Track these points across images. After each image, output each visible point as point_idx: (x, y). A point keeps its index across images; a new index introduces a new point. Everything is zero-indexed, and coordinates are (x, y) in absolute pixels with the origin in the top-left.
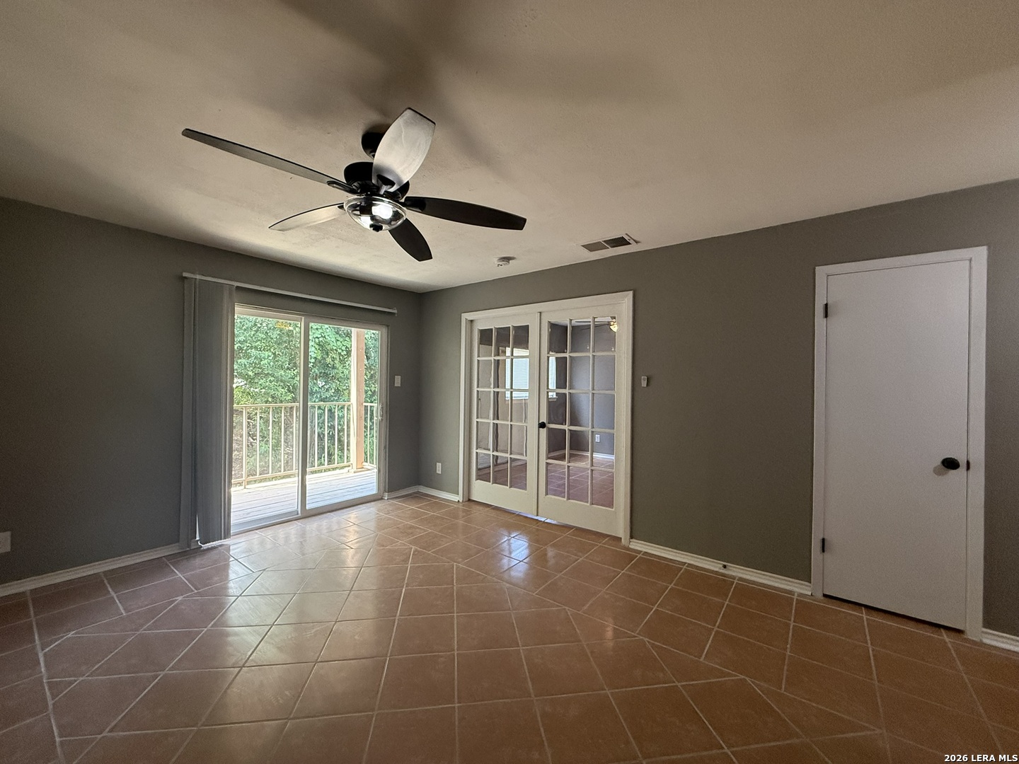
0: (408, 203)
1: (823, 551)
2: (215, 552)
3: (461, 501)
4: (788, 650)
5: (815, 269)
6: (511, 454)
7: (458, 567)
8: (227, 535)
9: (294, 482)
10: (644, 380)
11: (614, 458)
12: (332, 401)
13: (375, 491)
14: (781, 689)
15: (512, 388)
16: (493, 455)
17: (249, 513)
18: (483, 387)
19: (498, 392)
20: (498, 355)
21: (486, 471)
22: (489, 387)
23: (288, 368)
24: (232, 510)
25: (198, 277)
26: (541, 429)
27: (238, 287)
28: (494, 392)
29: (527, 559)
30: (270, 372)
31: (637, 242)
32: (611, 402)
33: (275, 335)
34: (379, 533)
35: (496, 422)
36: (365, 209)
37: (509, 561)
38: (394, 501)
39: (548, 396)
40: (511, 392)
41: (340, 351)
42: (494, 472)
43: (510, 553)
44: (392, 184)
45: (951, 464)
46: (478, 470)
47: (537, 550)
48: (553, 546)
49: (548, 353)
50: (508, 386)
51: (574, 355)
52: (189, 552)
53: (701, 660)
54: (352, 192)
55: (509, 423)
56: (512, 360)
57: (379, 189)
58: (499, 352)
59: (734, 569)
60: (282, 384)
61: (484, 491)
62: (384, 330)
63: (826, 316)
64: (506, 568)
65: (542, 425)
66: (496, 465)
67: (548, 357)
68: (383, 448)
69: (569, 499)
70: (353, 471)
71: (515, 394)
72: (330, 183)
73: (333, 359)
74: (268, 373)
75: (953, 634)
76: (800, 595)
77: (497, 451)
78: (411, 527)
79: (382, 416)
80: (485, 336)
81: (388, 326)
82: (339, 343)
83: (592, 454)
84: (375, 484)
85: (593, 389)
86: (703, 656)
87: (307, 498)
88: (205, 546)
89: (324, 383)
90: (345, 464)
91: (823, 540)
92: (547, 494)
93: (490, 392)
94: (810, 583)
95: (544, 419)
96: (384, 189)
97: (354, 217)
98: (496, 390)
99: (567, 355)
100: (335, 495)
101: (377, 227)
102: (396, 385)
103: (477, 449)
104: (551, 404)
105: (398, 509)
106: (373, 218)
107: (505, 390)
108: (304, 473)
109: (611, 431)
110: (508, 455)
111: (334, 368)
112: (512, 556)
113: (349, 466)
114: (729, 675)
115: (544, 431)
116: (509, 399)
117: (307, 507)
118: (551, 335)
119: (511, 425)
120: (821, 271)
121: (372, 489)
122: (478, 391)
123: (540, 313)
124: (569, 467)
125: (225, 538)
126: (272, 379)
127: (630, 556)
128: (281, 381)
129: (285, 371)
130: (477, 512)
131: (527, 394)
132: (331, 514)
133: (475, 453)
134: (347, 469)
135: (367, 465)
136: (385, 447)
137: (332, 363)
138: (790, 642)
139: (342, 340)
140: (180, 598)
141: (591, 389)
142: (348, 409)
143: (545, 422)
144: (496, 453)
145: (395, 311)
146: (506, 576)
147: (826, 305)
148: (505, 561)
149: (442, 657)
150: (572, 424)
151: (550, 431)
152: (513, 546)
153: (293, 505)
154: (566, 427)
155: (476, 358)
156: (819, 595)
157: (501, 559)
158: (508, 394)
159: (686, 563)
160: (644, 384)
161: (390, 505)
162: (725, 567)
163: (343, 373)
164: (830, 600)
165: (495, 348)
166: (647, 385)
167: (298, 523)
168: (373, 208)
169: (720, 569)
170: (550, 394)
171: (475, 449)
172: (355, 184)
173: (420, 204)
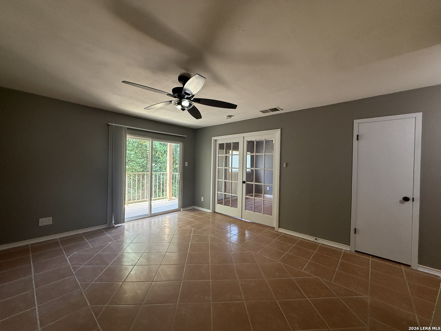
0: (194, 100)
1: (355, 233)
2: (119, 228)
3: (211, 212)
4: (337, 269)
5: (353, 121)
6: (231, 194)
7: (210, 236)
8: (124, 222)
9: (147, 203)
10: (285, 164)
11: (272, 197)
12: (158, 172)
13: (177, 208)
14: (331, 281)
15: (232, 167)
16: (224, 194)
17: (129, 215)
18: (220, 167)
19: (226, 169)
20: (227, 154)
21: (221, 201)
22: (223, 167)
23: (141, 158)
24: (125, 213)
25: (114, 124)
26: (243, 184)
27: (127, 128)
28: (225, 169)
29: (237, 234)
30: (134, 160)
31: (282, 110)
32: (272, 173)
33: (136, 145)
34: (180, 223)
35: (225, 181)
36: (180, 103)
37: (230, 235)
38: (185, 212)
39: (246, 170)
40: (232, 169)
41: (161, 151)
42: (224, 201)
43: (231, 232)
44: (189, 94)
45: (406, 199)
46: (218, 200)
47: (241, 231)
48: (248, 230)
49: (247, 153)
50: (230, 166)
51: (257, 154)
52: (110, 228)
53: (302, 271)
54: (175, 97)
55: (231, 181)
56: (232, 156)
57: (184, 96)
58: (227, 153)
59: (320, 240)
60: (138, 165)
61: (221, 208)
62: (181, 144)
63: (358, 140)
64: (229, 237)
65: (244, 182)
66: (225, 198)
67: (247, 155)
68: (180, 190)
69: (254, 212)
70: (168, 200)
71: (233, 170)
72: (167, 95)
73: (159, 155)
74: (133, 160)
75: (406, 267)
76: (345, 250)
77: (226, 192)
78: (192, 221)
79: (180, 178)
80: (221, 146)
81: (183, 142)
82: (161, 148)
83: (264, 195)
84: (177, 205)
85: (264, 168)
86: (303, 270)
87: (152, 210)
88: (116, 226)
89: (154, 165)
90: (165, 197)
91: (355, 229)
92: (245, 210)
93: (223, 169)
94: (350, 246)
95: (245, 180)
96: (186, 96)
97: (175, 106)
98: (226, 168)
99: (254, 154)
100: (161, 209)
101: (183, 109)
102: (186, 166)
103: (218, 191)
104: (248, 174)
105: (186, 214)
106: (182, 106)
107: (229, 168)
108: (151, 200)
109: (271, 185)
110: (230, 194)
111: (159, 158)
112: (231, 233)
113: (166, 198)
114: (312, 276)
115: (244, 185)
116: (231, 172)
117: (152, 213)
118: (248, 146)
119: (231, 182)
120: (356, 122)
121: (177, 207)
122: (218, 168)
123: (244, 137)
124: (254, 199)
125: (123, 223)
126: (135, 162)
127: (278, 234)
128: (138, 163)
129: (140, 160)
130: (218, 217)
131: (238, 170)
132: (161, 216)
133: (217, 193)
134: (165, 199)
135: (173, 198)
136: (181, 190)
137: (158, 156)
138: (338, 266)
139: (162, 147)
140: (110, 243)
141: (263, 168)
142: (166, 175)
143: (245, 181)
144: (225, 193)
145: (186, 136)
146: (229, 240)
147: (358, 135)
148: (229, 234)
149: (205, 265)
150: (256, 182)
151: (247, 185)
152: (232, 229)
153: (147, 212)
154: (253, 183)
155: (217, 155)
156: (353, 251)
157: (227, 234)
158: (230, 170)
159: (300, 238)
160: (285, 166)
161: (184, 213)
162: (316, 239)
163: (163, 160)
164: (357, 253)
165: (225, 151)
166: (286, 166)
167: (149, 219)
168: (182, 103)
169: (314, 240)
170: (247, 170)
171: (217, 191)
172: (176, 94)
173: (198, 101)
